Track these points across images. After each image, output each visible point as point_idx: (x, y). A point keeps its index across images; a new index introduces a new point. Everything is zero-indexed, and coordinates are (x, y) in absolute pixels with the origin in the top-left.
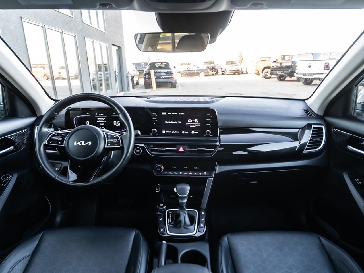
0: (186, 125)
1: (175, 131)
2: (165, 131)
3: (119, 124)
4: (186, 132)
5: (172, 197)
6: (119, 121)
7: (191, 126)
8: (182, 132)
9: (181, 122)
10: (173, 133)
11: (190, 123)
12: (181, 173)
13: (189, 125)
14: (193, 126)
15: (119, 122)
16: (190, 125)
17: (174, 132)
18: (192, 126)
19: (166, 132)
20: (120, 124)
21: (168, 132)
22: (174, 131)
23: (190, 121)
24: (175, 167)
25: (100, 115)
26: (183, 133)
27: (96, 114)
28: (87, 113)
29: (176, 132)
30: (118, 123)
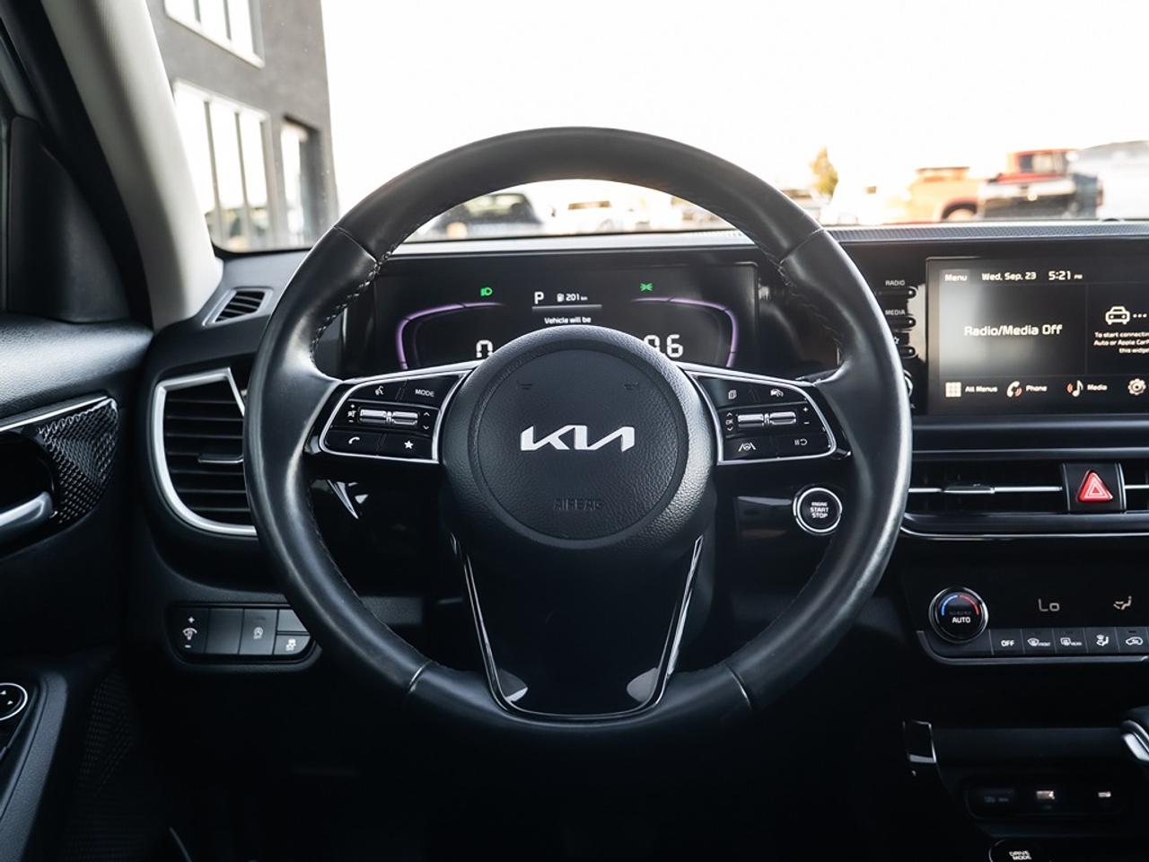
0: (1096, 343)
1: (1023, 386)
2: (958, 385)
3: (675, 350)
4: (1090, 387)
5: (990, 800)
6: (677, 336)
7: (1122, 351)
8: (1070, 388)
9: (1060, 327)
10: (1010, 393)
11: (1117, 328)
12: (1100, 637)
13: (1113, 343)
14: (1134, 351)
15: (674, 341)
16: (1120, 342)
17: (1019, 392)
18: (1129, 351)
19: (969, 389)
20: (681, 349)
21: (979, 389)
22: (1016, 384)
23: (1119, 317)
24: (1055, 606)
25: (560, 298)
26: (1076, 393)
27: (539, 296)
28: (484, 292)
29: (1029, 388)
30: (670, 346)
